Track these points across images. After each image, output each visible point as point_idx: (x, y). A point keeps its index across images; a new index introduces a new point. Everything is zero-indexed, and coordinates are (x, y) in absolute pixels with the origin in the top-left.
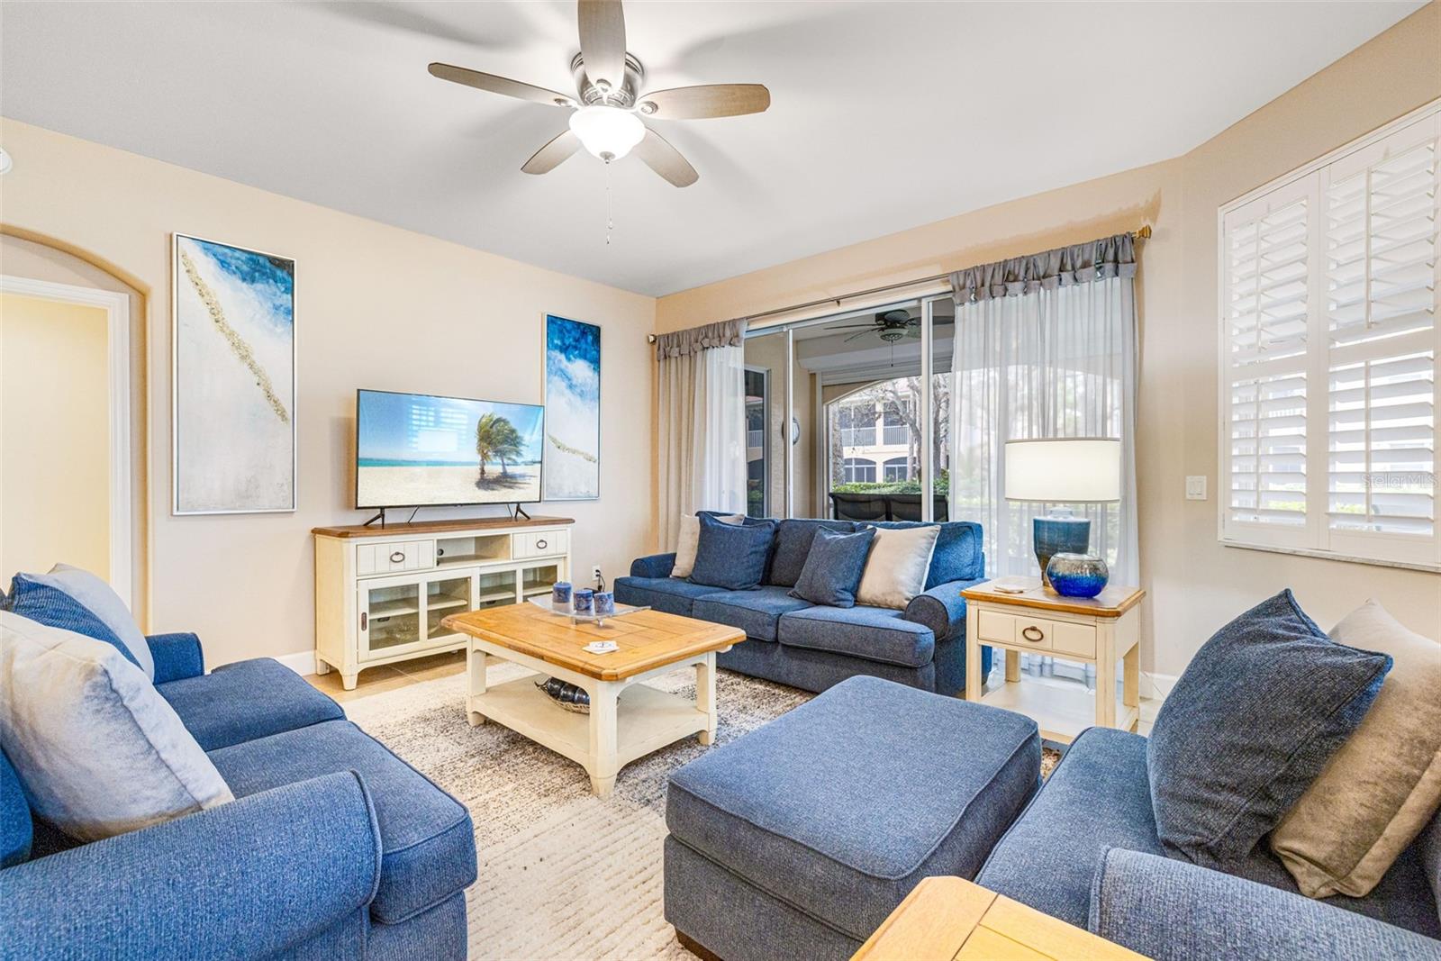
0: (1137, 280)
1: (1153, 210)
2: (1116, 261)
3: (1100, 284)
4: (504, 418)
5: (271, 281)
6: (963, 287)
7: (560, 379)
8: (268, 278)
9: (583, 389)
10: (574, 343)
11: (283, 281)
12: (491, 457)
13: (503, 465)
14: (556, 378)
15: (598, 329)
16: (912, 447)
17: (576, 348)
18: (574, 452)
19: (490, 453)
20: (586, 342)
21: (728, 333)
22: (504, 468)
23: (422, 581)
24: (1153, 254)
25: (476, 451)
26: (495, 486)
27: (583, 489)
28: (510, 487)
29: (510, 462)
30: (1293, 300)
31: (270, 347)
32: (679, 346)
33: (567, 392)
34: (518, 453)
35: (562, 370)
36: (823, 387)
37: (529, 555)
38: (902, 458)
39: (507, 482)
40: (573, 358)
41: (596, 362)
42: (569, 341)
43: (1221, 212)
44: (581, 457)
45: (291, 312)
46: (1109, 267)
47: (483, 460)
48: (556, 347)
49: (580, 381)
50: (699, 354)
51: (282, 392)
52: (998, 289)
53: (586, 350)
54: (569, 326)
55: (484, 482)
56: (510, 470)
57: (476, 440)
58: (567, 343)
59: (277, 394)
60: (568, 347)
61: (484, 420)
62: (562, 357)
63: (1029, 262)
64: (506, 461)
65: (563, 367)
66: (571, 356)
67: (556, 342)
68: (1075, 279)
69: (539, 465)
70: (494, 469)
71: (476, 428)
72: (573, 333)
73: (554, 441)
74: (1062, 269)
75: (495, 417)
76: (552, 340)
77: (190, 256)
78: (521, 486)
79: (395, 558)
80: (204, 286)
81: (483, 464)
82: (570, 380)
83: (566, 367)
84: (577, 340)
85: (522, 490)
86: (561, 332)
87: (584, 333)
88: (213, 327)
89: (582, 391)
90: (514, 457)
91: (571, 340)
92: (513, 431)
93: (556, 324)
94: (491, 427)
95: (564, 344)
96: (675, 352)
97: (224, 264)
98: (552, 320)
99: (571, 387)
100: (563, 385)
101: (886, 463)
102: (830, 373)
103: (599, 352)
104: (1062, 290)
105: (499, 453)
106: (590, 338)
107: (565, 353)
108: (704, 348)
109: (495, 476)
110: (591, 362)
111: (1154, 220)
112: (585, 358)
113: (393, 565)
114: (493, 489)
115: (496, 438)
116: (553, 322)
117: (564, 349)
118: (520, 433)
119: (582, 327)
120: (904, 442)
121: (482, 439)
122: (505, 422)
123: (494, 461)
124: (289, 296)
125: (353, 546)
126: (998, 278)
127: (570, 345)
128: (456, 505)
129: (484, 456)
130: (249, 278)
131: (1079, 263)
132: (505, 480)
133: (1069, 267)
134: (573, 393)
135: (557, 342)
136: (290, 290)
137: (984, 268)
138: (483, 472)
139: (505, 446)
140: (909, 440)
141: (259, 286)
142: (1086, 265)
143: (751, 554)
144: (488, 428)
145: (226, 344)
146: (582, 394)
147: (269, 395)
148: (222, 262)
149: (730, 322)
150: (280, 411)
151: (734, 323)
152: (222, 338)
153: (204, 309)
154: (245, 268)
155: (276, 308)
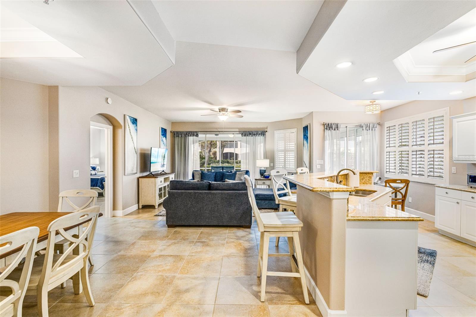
0: (265, 137)
2: (263, 134)
6: (243, 134)
11: (136, 123)
15: (166, 130)
21: (195, 134)
23: (163, 186)
24: (267, 134)
35: (163, 140)
41: (166, 138)
43: (275, 131)
45: (137, 130)
52: (248, 135)
62: (162, 137)
63: (252, 132)
68: (259, 136)
80: (129, 126)
84: (163, 133)
86: (162, 131)
88: (129, 133)
99: (163, 143)
103: (166, 135)
104: (257, 137)
106: (165, 132)
108: (189, 136)
111: (267, 129)
112: (164, 137)
114: (162, 167)
125: (158, 179)
126: (248, 133)
133: (258, 134)
136: (137, 126)
137: (246, 132)
141: (134, 125)
142: (260, 134)
145: (131, 138)
146: (165, 145)
147: (135, 149)
148: (131, 120)
149: (195, 132)
150: (136, 152)
151: (196, 132)
152: (130, 136)
153: (129, 130)
154: (133, 121)
155: (135, 130)
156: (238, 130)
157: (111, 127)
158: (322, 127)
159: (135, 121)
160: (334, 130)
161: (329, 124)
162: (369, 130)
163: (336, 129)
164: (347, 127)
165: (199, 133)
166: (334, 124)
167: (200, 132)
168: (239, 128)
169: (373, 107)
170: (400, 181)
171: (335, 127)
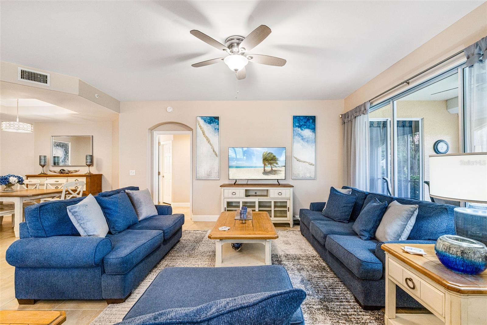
4: (271, 152)
5: (214, 123)
7: (298, 137)
8: (214, 122)
9: (308, 139)
10: (304, 124)
11: (217, 122)
12: (267, 165)
13: (272, 167)
14: (297, 137)
17: (305, 125)
18: (304, 162)
19: (267, 164)
20: (309, 123)
22: (272, 168)
23: (241, 201)
25: (262, 163)
26: (268, 174)
27: (308, 175)
28: (275, 175)
29: (273, 166)
31: (214, 139)
32: (348, 118)
33: (301, 141)
34: (277, 164)
35: (299, 134)
37: (275, 197)
39: (273, 173)
40: (304, 129)
41: (314, 129)
44: (307, 164)
45: (218, 129)
47: (264, 166)
48: (297, 126)
49: (307, 136)
51: (217, 150)
53: (309, 125)
54: (302, 118)
55: (265, 173)
56: (274, 169)
57: (262, 160)
58: (301, 124)
59: (215, 150)
60: (301, 126)
61: (264, 153)
62: (299, 129)
64: (272, 166)
65: (299, 133)
66: (303, 128)
67: (296, 124)
69: (285, 167)
70: (268, 168)
71: (262, 156)
72: (304, 120)
73: (296, 158)
75: (268, 152)
76: (295, 124)
77: (199, 121)
78: (278, 174)
79: (233, 194)
80: (201, 127)
81: (264, 167)
82: (302, 137)
83: (301, 132)
84: (305, 122)
85: (278, 176)
86: (299, 121)
87: (308, 120)
88: (203, 136)
89: (308, 140)
90: (275, 165)
91: (303, 123)
92: (274, 156)
93: (296, 118)
94: (267, 156)
95: (300, 125)
97: (205, 121)
98: (295, 117)
99: (303, 139)
100: (300, 139)
103: (315, 125)
105: (271, 164)
106: (311, 121)
107: (300, 128)
108: (355, 117)
109: (269, 171)
110: (312, 129)
112: (309, 128)
113: (233, 195)
114: (268, 175)
115: (269, 159)
116: (295, 118)
117: (300, 127)
118: (277, 157)
119: (307, 117)
121: (264, 160)
122: (272, 154)
123: (268, 166)
124: (218, 126)
125: (223, 189)
127: (302, 125)
128: (256, 179)
129: (265, 165)
130: (210, 123)
132: (272, 172)
134: (304, 141)
136: (218, 124)
138: (264, 170)
139: (272, 161)
141: (212, 124)
143: (344, 206)
144: (266, 156)
145: (205, 139)
146: (308, 141)
150: (216, 154)
152: (204, 138)
153: (201, 132)
154: (209, 121)
155: (215, 129)
159: (213, 120)
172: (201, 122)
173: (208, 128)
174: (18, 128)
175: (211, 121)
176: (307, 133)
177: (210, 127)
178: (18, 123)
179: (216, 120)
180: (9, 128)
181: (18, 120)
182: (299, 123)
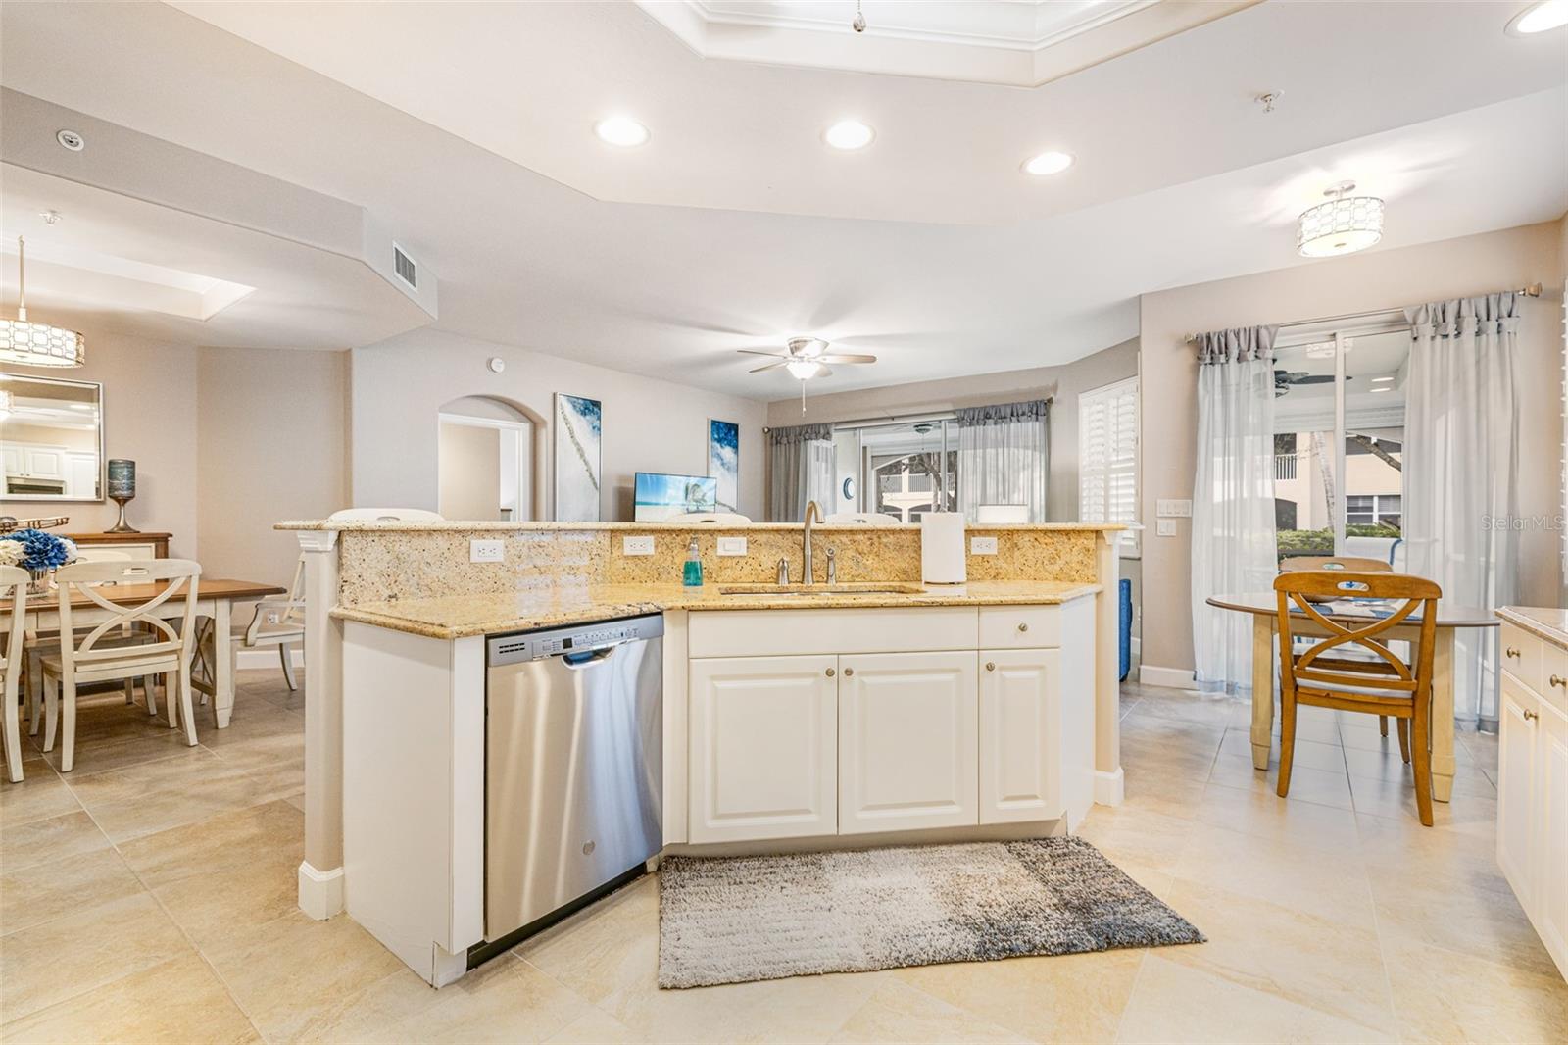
0: (1048, 422)
1: (1055, 388)
2: (1037, 414)
3: (1030, 424)
5: (592, 414)
6: (963, 418)
7: (717, 459)
8: (591, 411)
9: (729, 464)
10: (724, 436)
11: (597, 412)
14: (715, 458)
15: (737, 426)
16: (936, 495)
17: (726, 439)
18: (725, 506)
20: (731, 435)
21: (822, 432)
24: (1054, 409)
30: (1098, 445)
31: (591, 448)
32: (787, 437)
33: (721, 467)
35: (718, 454)
36: (873, 457)
38: (926, 505)
40: (724, 446)
41: (736, 447)
42: (722, 435)
43: (1080, 396)
44: (729, 509)
45: (599, 430)
46: (1034, 416)
48: (716, 439)
49: (728, 459)
50: (802, 443)
51: (596, 473)
52: (981, 422)
53: (730, 439)
54: (722, 425)
59: (593, 474)
60: (721, 439)
62: (718, 445)
63: (997, 408)
65: (719, 451)
66: (723, 444)
68: (1019, 420)
72: (725, 429)
74: (1012, 415)
76: (714, 435)
77: (563, 403)
80: (569, 420)
82: (722, 459)
83: (721, 451)
84: (726, 435)
86: (718, 430)
87: (730, 430)
88: (569, 440)
89: (729, 466)
95: (720, 437)
96: (784, 441)
98: (714, 422)
99: (723, 464)
100: (719, 463)
101: (911, 510)
102: (877, 447)
103: (737, 440)
104: (1013, 425)
106: (733, 433)
107: (720, 443)
108: (805, 440)
110: (733, 447)
111: (1055, 393)
112: (730, 445)
116: (715, 424)
117: (719, 441)
119: (729, 425)
120: (929, 490)
122: (698, 488)
124: (599, 422)
126: (982, 414)
127: (722, 437)
130: (583, 413)
131: (1020, 413)
133: (1015, 414)
134: (724, 468)
135: (716, 436)
136: (599, 418)
137: (974, 409)
140: (933, 488)
141: (588, 417)
142: (1023, 414)
145: (575, 449)
146: (728, 469)
147: (591, 475)
148: (575, 406)
149: (823, 424)
150: (595, 484)
151: (826, 425)
152: (573, 446)
153: (567, 431)
154: (582, 408)
155: (594, 428)
156: (949, 407)
157: (526, 427)
158: (1187, 356)
159: (591, 407)
160: (1239, 359)
161: (1209, 338)
162: (1458, 335)
163: (1251, 355)
164: (1334, 335)
165: (833, 428)
166: (1237, 335)
167: (837, 423)
168: (952, 401)
169: (1319, 216)
170: (1361, 587)
171: (1244, 346)
172: (568, 408)
173: (580, 424)
174: (27, 348)
175: (586, 408)
176: (727, 452)
177: (585, 421)
178: (25, 326)
179: (595, 409)
180: (45, 351)
181: (22, 314)
182: (719, 434)
